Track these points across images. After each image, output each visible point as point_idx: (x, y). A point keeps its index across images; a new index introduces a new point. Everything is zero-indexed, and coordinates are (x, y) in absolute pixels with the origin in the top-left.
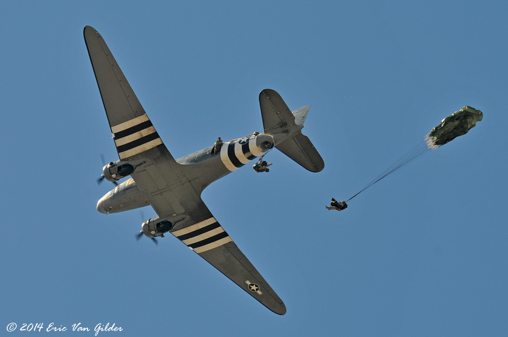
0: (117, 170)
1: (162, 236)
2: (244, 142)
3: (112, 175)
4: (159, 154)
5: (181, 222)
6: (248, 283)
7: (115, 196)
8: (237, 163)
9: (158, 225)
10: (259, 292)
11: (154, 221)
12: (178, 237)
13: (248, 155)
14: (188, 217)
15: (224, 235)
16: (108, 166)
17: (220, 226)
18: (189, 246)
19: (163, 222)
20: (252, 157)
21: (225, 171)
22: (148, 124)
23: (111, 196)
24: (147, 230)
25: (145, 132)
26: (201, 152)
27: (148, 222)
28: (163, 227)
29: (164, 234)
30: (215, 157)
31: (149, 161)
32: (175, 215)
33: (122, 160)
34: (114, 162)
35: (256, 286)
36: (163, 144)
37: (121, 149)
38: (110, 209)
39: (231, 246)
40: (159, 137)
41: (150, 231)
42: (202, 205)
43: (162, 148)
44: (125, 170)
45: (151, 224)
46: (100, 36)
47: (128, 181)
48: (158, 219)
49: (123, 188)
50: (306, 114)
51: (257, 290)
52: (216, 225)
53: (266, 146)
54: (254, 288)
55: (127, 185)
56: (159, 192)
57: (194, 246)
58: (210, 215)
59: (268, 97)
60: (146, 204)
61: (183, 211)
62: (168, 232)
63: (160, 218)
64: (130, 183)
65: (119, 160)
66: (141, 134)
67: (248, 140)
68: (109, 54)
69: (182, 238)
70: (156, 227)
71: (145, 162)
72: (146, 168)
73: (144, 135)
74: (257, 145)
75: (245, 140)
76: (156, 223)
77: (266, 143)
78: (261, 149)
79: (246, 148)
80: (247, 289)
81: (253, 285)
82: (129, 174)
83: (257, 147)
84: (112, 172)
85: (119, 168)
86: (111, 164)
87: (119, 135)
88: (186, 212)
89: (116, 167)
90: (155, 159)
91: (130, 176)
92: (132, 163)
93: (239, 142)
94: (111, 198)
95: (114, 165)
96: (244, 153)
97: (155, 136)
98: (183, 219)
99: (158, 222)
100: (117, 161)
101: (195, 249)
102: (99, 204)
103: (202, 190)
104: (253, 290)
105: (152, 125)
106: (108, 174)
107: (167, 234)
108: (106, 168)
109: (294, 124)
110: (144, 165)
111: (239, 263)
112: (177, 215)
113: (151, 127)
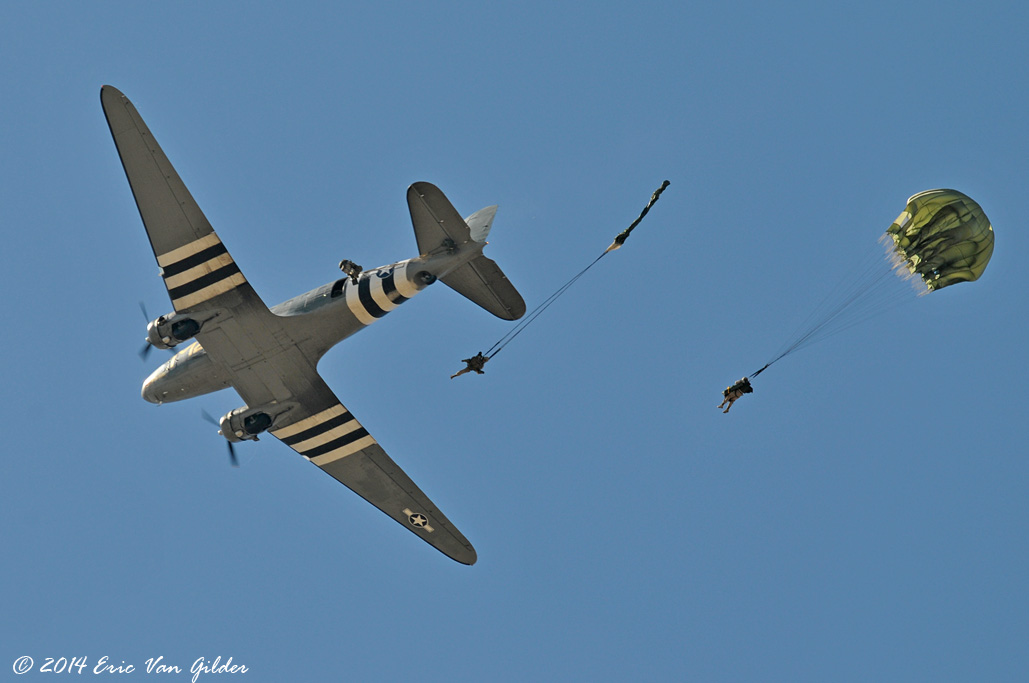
0: (171, 330)
1: (256, 439)
2: (385, 274)
3: (162, 337)
4: (240, 300)
5: (284, 416)
6: (408, 513)
7: (171, 373)
8: (375, 310)
9: (247, 420)
10: (428, 528)
11: (240, 414)
12: (283, 440)
13: (393, 295)
14: (297, 406)
15: (361, 433)
16: (156, 323)
17: (353, 418)
18: (302, 454)
19: (254, 416)
20: (400, 300)
21: (355, 325)
22: (219, 249)
23: (164, 374)
24: (230, 426)
25: (215, 264)
26: (312, 293)
27: (229, 415)
28: (255, 424)
29: (259, 436)
30: (338, 302)
31: (224, 313)
32: (275, 402)
33: (178, 313)
34: (165, 317)
35: (422, 518)
36: (247, 283)
37: (175, 294)
38: (164, 396)
39: (375, 452)
40: (239, 271)
41: (234, 430)
42: (320, 384)
43: (245, 289)
44: (184, 329)
45: (235, 420)
46: (128, 102)
47: (192, 347)
48: (247, 411)
49: (183, 360)
50: (491, 222)
51: (424, 524)
52: (347, 417)
53: (424, 279)
54: (418, 520)
55: (190, 354)
56: (245, 364)
57: (312, 453)
58: (333, 401)
59: (421, 194)
60: (225, 384)
61: (289, 395)
62: (266, 432)
63: (251, 408)
64: (196, 351)
65: (174, 313)
66: (209, 268)
67: (391, 270)
68: (146, 133)
69: (290, 441)
70: (243, 425)
71: (217, 315)
72: (220, 325)
73: (214, 269)
74: (409, 279)
75: (386, 269)
76: (243, 417)
77: (424, 274)
78: (415, 285)
79: (388, 284)
80: (408, 523)
81: (416, 516)
82: (192, 336)
83: (407, 282)
84: (163, 332)
85: (175, 326)
86: (161, 319)
87: (171, 271)
88: (293, 396)
89: (170, 325)
90: (235, 310)
91: (193, 338)
92: (197, 317)
93: (378, 274)
94: (164, 377)
95: (166, 322)
96: (386, 292)
97: (232, 269)
98: (289, 409)
99: (247, 415)
100: (170, 315)
101: (314, 459)
102: (146, 388)
103: (318, 359)
104: (418, 525)
105: (226, 251)
106: (157, 338)
107: (263, 435)
108: (153, 326)
109: (470, 240)
110: (216, 320)
111: (390, 481)
112: (279, 403)
113: (225, 255)
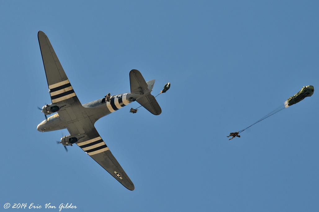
0: (50, 109)
1: (72, 145)
2: (119, 97)
3: (47, 111)
4: (73, 101)
5: (82, 139)
6: (115, 172)
7: (48, 123)
8: (115, 108)
9: (70, 139)
10: (121, 178)
12: (80, 147)
13: (121, 104)
14: (86, 136)
15: (105, 146)
16: (46, 106)
17: (103, 141)
18: (85, 151)
19: (72, 138)
20: (123, 105)
21: (108, 112)
22: (69, 85)
24: (64, 142)
25: (67, 89)
26: (95, 101)
27: (64, 137)
28: (72, 140)
29: (73, 144)
30: (104, 104)
31: (68, 105)
32: (79, 134)
33: (53, 104)
34: (49, 105)
35: (120, 174)
36: (76, 96)
37: (53, 98)
38: (44, 130)
39: (108, 153)
40: (74, 92)
41: (65, 142)
42: (94, 130)
43: (75, 98)
44: (54, 109)
45: (66, 139)
46: (46, 37)
47: (55, 115)
48: (70, 136)
49: (52, 119)
50: (153, 84)
51: (120, 176)
52: (101, 141)
53: (132, 100)
54: (118, 175)
55: (54, 117)
56: (72, 122)
57: (88, 151)
58: (98, 135)
60: (64, 127)
61: (84, 132)
62: (75, 143)
63: (71, 135)
64: (56, 116)
65: (52, 103)
66: (65, 90)
67: (121, 96)
68: (50, 47)
69: (82, 147)
70: (68, 140)
71: (65, 105)
72: (66, 109)
73: (66, 91)
74: (127, 99)
75: (120, 96)
76: (69, 138)
77: (131, 98)
78: (128, 101)
79: (120, 100)
80: (114, 176)
81: (118, 174)
82: (56, 111)
83: (126, 100)
84: (47, 109)
85: (52, 108)
86: (47, 105)
87: (52, 90)
88: (85, 133)
89: (50, 107)
90: (71, 104)
91: (57, 112)
92: (59, 105)
93: (117, 97)
94: (45, 124)
95: (49, 106)
96: (119, 103)
97: (72, 91)
98: (84, 137)
99: (70, 138)
100: (50, 104)
101: (88, 153)
102: (39, 127)
103: (95, 122)
104: (118, 177)
105: (71, 86)
106: (45, 110)
107: (74, 144)
108: (44, 107)
109: (147, 89)
110: (65, 107)
111: (111, 162)
112: (81, 135)
113: (70, 87)
